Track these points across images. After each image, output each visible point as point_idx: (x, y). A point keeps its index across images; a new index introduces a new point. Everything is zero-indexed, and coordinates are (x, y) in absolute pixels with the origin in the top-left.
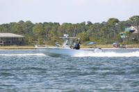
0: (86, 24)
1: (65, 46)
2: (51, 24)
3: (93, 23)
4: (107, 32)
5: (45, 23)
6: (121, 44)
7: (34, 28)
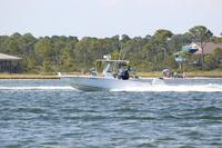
0: (120, 38)
1: (106, 75)
2: (64, 39)
3: (132, 37)
4: (153, 52)
5: (55, 37)
6: (175, 71)
7: (36, 46)
